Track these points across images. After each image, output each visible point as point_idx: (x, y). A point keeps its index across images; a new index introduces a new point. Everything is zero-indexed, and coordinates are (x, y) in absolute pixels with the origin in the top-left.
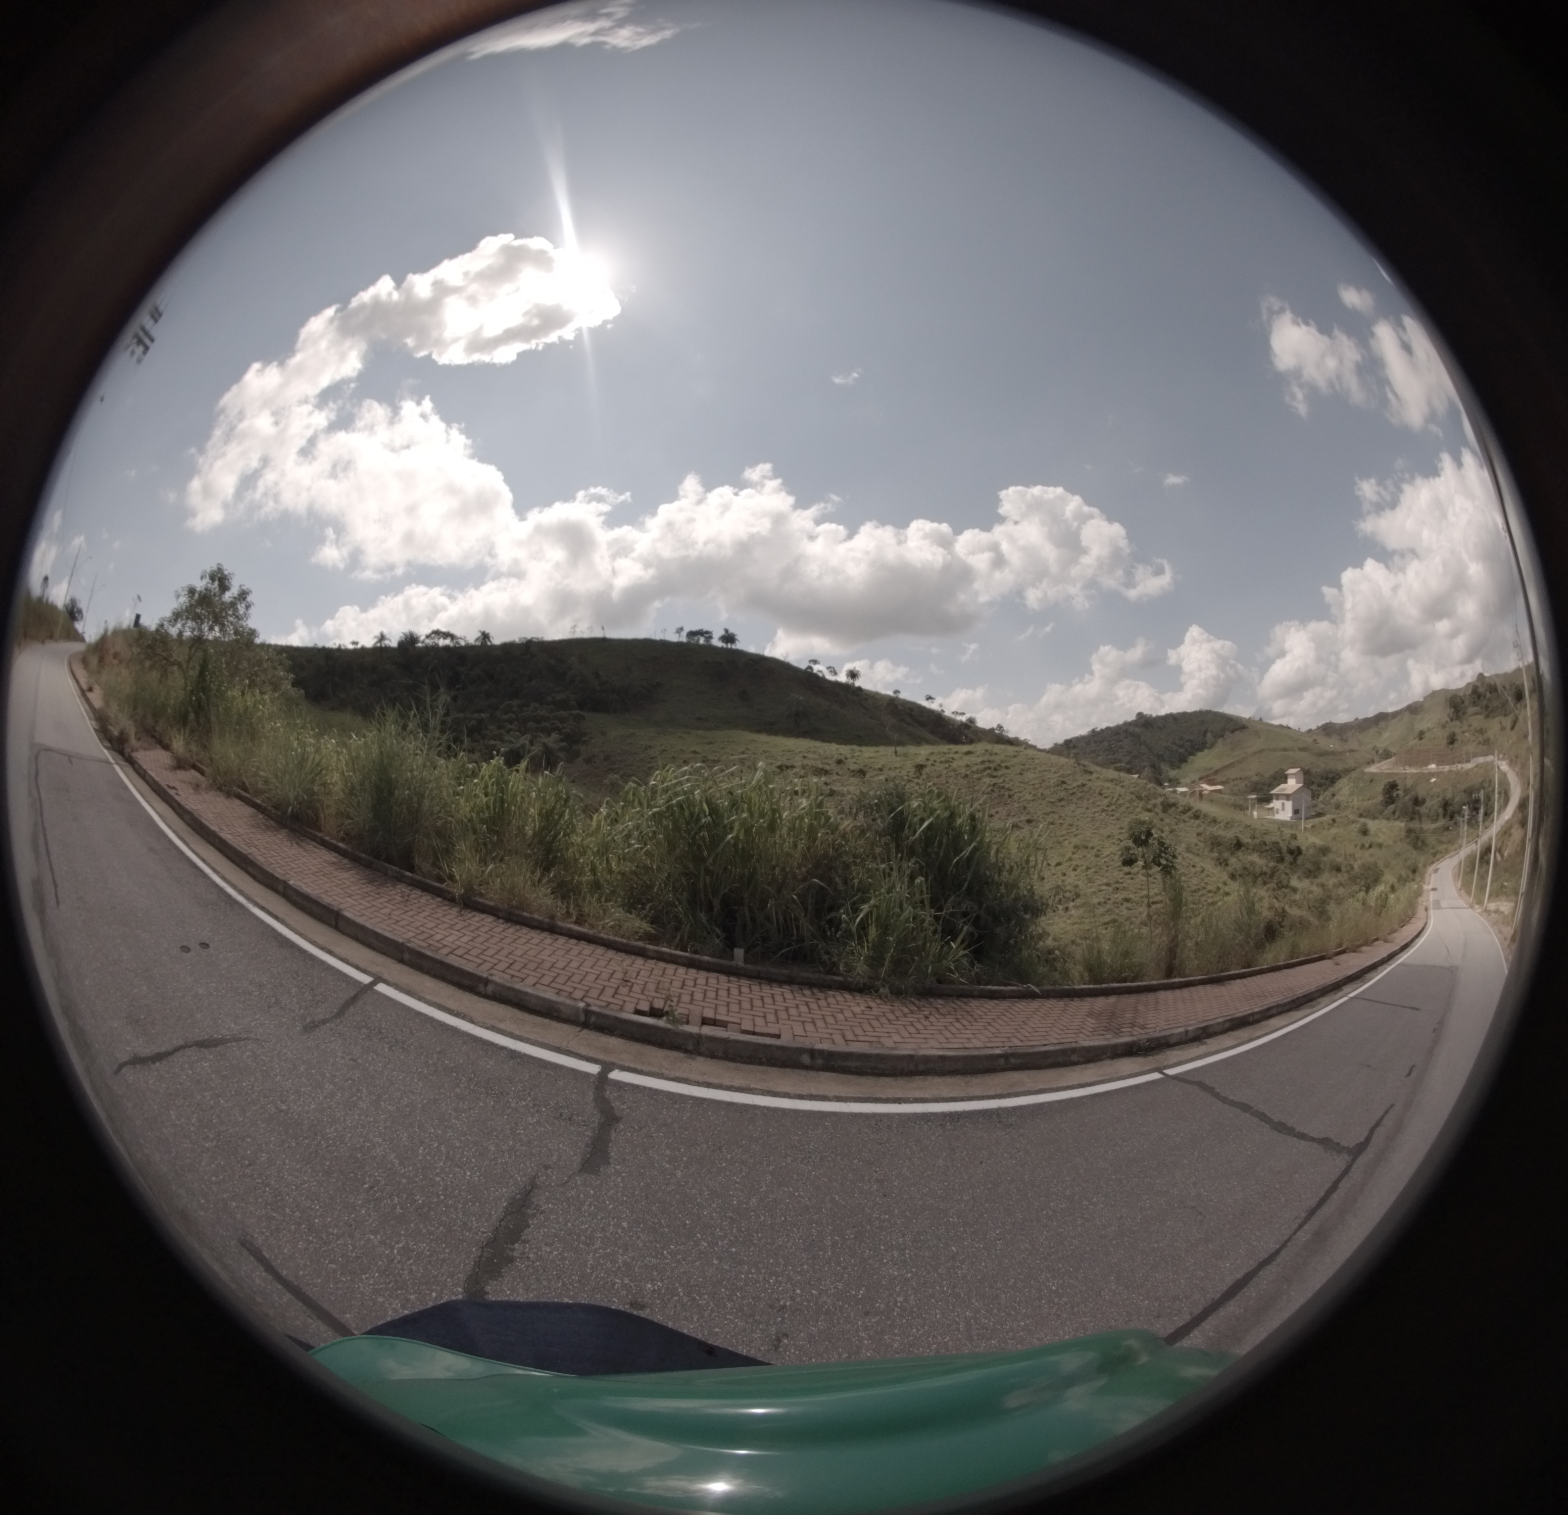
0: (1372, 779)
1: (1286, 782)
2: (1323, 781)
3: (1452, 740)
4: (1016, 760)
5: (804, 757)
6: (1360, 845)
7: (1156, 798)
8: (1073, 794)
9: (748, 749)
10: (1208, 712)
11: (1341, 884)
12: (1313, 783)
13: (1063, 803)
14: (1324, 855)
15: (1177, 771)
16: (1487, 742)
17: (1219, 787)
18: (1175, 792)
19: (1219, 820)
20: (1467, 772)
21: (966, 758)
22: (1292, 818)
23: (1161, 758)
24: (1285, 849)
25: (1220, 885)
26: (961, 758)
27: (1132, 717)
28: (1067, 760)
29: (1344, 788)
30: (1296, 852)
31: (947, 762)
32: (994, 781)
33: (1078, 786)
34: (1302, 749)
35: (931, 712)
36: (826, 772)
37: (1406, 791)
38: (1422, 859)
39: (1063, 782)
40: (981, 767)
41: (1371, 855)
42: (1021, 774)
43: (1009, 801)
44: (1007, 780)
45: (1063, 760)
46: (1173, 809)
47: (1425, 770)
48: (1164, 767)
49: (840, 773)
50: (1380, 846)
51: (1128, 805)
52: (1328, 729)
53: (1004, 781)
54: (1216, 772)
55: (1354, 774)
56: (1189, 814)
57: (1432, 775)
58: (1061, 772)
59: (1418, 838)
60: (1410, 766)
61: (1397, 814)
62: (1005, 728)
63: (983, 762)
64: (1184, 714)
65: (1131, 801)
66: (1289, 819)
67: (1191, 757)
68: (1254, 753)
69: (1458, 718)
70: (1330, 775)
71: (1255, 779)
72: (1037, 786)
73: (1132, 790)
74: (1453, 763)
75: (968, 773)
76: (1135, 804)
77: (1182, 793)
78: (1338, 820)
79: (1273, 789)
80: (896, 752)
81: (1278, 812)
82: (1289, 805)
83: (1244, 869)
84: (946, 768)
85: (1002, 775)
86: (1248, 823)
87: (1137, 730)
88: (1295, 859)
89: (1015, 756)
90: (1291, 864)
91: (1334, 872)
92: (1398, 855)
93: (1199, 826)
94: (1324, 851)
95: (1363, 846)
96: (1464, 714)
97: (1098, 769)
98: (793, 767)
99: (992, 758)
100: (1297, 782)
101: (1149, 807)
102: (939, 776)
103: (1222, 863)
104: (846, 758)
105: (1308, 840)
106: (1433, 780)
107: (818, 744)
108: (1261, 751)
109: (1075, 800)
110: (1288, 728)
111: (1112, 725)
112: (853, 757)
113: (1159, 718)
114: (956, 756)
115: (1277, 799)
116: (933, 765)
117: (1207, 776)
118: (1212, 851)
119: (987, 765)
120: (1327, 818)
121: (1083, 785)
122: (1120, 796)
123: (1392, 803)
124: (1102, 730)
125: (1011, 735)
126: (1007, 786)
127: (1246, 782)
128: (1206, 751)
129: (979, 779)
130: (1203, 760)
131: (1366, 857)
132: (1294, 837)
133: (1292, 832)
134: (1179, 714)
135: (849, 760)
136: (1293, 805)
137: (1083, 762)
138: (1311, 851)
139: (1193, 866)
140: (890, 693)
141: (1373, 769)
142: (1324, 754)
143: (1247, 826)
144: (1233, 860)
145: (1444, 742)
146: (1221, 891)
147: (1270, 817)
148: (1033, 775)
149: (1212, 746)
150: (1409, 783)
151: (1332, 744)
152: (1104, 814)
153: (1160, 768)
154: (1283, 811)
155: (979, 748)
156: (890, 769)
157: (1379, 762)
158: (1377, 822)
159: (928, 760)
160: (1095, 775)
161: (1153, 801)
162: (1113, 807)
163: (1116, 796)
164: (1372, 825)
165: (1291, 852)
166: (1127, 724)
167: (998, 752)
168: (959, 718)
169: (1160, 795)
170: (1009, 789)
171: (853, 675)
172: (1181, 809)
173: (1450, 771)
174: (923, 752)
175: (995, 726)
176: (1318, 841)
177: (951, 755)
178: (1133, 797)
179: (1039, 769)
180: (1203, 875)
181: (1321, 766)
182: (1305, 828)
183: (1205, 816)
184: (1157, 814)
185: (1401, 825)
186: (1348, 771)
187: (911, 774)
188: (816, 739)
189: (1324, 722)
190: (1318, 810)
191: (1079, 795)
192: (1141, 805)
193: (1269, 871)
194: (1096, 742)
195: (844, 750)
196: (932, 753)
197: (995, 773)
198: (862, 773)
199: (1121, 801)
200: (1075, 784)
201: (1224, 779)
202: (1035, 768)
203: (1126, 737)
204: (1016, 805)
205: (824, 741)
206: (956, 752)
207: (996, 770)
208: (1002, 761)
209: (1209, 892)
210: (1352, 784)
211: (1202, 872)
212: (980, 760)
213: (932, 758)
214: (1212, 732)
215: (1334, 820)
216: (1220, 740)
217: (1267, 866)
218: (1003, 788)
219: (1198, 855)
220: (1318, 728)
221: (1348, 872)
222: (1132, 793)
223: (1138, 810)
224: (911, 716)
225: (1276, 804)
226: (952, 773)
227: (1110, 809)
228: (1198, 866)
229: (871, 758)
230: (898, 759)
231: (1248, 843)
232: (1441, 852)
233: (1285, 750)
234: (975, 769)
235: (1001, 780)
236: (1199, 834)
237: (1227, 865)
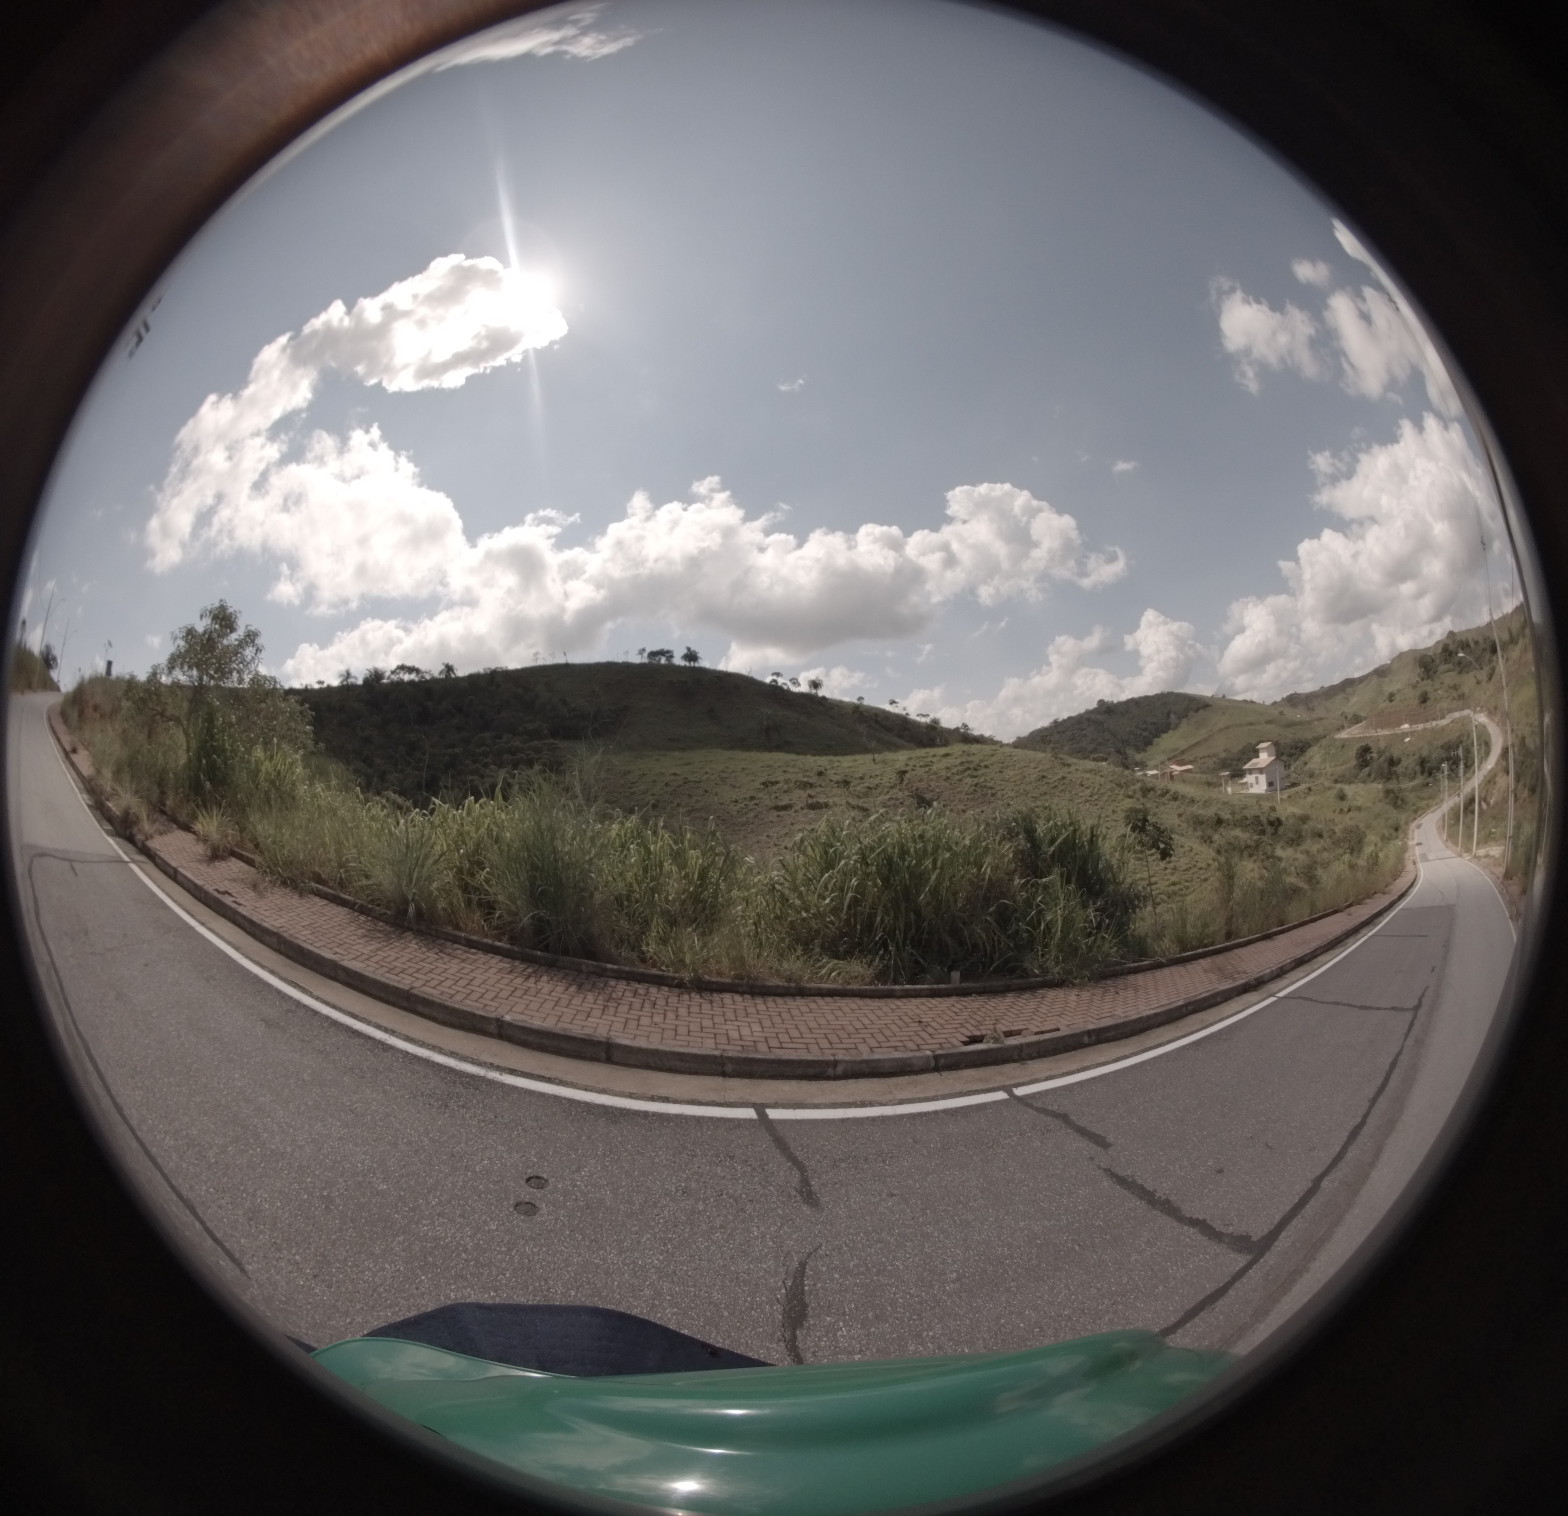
0: (1344, 745)
1: (1258, 757)
2: (1293, 751)
3: (1424, 699)
4: (994, 759)
5: (785, 771)
6: (1338, 810)
7: (1134, 784)
8: (1055, 787)
9: (727, 768)
10: (1170, 694)
11: (1325, 849)
12: (1282, 754)
13: (1047, 797)
14: (1304, 823)
15: (1143, 754)
16: (1462, 697)
17: (1189, 767)
18: (1145, 775)
19: (1198, 799)
20: (1443, 729)
21: (944, 760)
22: (1266, 791)
23: (1125, 742)
24: (1265, 821)
25: (1210, 862)
26: (940, 761)
27: (1093, 705)
28: (1043, 755)
29: (1315, 757)
30: (1276, 823)
31: (928, 765)
32: (976, 780)
33: (1059, 779)
34: (1269, 722)
35: (897, 716)
36: (811, 786)
37: (1381, 753)
38: (1403, 817)
39: (1044, 777)
40: (961, 768)
41: (1351, 819)
42: (1001, 772)
43: (992, 799)
44: (988, 779)
45: (1040, 755)
46: (1152, 793)
47: (1397, 731)
48: (1130, 752)
49: (823, 784)
50: (1359, 809)
51: (1109, 793)
52: (1293, 700)
53: (985, 780)
54: (1183, 752)
55: (1324, 742)
56: (1168, 796)
57: (1405, 734)
58: (1041, 767)
59: (1397, 798)
60: (1382, 728)
61: (1373, 776)
62: (970, 726)
63: (962, 763)
64: (1146, 698)
65: (1112, 790)
66: (1264, 792)
67: (1156, 739)
68: (1220, 730)
69: (1429, 678)
70: (1299, 745)
71: (1223, 755)
72: (1019, 782)
73: (1111, 778)
74: (1427, 721)
75: (949, 775)
76: (1116, 792)
77: (1153, 776)
78: (1313, 788)
79: (1246, 763)
80: (874, 760)
81: (1252, 786)
82: (1263, 778)
83: (1229, 844)
84: (927, 772)
85: (983, 775)
86: (1226, 800)
87: (1099, 717)
88: (1276, 831)
89: (992, 755)
90: (1273, 834)
91: (1317, 838)
92: (1378, 816)
93: (1179, 807)
94: (1304, 819)
95: (1342, 810)
96: (1435, 672)
97: (1075, 761)
98: (777, 782)
99: (970, 759)
100: (1269, 756)
101: (1130, 793)
102: (921, 780)
103: (1207, 840)
104: (826, 770)
105: (1287, 810)
106: (1407, 740)
107: (792, 756)
108: (1228, 728)
109: (1057, 793)
110: (1252, 702)
111: (1074, 714)
112: (833, 768)
113: (1120, 704)
114: (934, 759)
115: (1250, 773)
116: (913, 770)
117: (1174, 757)
118: (1195, 830)
119: (966, 765)
120: (1303, 787)
121: (1064, 778)
122: (1101, 785)
123: (1367, 766)
124: (1064, 721)
125: (976, 733)
126: (989, 785)
127: (1215, 759)
128: (1171, 732)
129: (960, 780)
130: (1169, 741)
131: (1347, 820)
132: (1273, 809)
133: (1270, 804)
134: (1140, 698)
135: (829, 772)
136: (1267, 779)
137: (1061, 756)
138: (1291, 821)
139: (1182, 847)
140: (855, 701)
141: (1343, 735)
142: (1291, 725)
143: (1225, 803)
144: (1216, 837)
145: (1417, 702)
146: (1212, 867)
147: (1244, 791)
148: (1012, 773)
149: (1176, 727)
150: (1382, 745)
151: (1299, 714)
152: (1087, 804)
153: (1125, 753)
154: (1257, 785)
155: (957, 748)
156: (871, 777)
157: (1349, 727)
158: (1353, 786)
159: (907, 765)
160: (1073, 768)
161: (1133, 787)
162: (1096, 797)
163: (1097, 786)
164: (1349, 790)
165: (1271, 823)
166: (1088, 712)
167: (975, 752)
168: (923, 720)
169: (1138, 781)
170: (991, 788)
171: (815, 684)
172: (1159, 792)
173: (1425, 729)
174: (901, 758)
175: (960, 725)
176: (1297, 811)
177: (929, 759)
178: (1113, 785)
179: (1018, 765)
180: (1192, 854)
181: (1289, 736)
182: (1281, 799)
183: (1183, 797)
184: (1138, 800)
185: (1378, 787)
186: (1317, 739)
187: (893, 780)
188: (788, 752)
189: (1288, 694)
190: (1292, 781)
191: (1061, 788)
192: (1122, 792)
193: (1253, 844)
194: (1058, 732)
195: (823, 761)
196: (910, 759)
197: (975, 774)
198: (846, 783)
199: (1102, 791)
200: (1056, 778)
201: (1191, 758)
202: (1014, 765)
203: (1089, 726)
204: (1000, 802)
205: (798, 754)
206: (934, 756)
207: (975, 770)
208: (981, 761)
209: (1201, 869)
210: (1323, 752)
211: (1191, 850)
212: (959, 761)
213: (911, 763)
214: (1175, 713)
215: (1310, 789)
216: (1184, 720)
217: (1251, 839)
218: (985, 787)
219: (1183, 835)
220: (1283, 700)
221: (1330, 837)
222: (1111, 782)
223: (1121, 797)
224: (877, 722)
225: (1249, 779)
226: (933, 777)
227: (1093, 799)
228: (1186, 846)
229: (850, 767)
230: (878, 766)
231: (1228, 819)
232: (1423, 808)
233: (1251, 724)
234: (954, 770)
235: (982, 780)
236: (1180, 815)
237: (1211, 842)
